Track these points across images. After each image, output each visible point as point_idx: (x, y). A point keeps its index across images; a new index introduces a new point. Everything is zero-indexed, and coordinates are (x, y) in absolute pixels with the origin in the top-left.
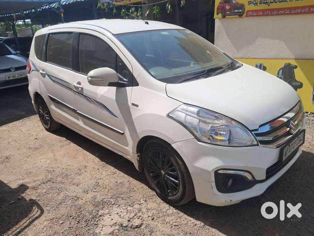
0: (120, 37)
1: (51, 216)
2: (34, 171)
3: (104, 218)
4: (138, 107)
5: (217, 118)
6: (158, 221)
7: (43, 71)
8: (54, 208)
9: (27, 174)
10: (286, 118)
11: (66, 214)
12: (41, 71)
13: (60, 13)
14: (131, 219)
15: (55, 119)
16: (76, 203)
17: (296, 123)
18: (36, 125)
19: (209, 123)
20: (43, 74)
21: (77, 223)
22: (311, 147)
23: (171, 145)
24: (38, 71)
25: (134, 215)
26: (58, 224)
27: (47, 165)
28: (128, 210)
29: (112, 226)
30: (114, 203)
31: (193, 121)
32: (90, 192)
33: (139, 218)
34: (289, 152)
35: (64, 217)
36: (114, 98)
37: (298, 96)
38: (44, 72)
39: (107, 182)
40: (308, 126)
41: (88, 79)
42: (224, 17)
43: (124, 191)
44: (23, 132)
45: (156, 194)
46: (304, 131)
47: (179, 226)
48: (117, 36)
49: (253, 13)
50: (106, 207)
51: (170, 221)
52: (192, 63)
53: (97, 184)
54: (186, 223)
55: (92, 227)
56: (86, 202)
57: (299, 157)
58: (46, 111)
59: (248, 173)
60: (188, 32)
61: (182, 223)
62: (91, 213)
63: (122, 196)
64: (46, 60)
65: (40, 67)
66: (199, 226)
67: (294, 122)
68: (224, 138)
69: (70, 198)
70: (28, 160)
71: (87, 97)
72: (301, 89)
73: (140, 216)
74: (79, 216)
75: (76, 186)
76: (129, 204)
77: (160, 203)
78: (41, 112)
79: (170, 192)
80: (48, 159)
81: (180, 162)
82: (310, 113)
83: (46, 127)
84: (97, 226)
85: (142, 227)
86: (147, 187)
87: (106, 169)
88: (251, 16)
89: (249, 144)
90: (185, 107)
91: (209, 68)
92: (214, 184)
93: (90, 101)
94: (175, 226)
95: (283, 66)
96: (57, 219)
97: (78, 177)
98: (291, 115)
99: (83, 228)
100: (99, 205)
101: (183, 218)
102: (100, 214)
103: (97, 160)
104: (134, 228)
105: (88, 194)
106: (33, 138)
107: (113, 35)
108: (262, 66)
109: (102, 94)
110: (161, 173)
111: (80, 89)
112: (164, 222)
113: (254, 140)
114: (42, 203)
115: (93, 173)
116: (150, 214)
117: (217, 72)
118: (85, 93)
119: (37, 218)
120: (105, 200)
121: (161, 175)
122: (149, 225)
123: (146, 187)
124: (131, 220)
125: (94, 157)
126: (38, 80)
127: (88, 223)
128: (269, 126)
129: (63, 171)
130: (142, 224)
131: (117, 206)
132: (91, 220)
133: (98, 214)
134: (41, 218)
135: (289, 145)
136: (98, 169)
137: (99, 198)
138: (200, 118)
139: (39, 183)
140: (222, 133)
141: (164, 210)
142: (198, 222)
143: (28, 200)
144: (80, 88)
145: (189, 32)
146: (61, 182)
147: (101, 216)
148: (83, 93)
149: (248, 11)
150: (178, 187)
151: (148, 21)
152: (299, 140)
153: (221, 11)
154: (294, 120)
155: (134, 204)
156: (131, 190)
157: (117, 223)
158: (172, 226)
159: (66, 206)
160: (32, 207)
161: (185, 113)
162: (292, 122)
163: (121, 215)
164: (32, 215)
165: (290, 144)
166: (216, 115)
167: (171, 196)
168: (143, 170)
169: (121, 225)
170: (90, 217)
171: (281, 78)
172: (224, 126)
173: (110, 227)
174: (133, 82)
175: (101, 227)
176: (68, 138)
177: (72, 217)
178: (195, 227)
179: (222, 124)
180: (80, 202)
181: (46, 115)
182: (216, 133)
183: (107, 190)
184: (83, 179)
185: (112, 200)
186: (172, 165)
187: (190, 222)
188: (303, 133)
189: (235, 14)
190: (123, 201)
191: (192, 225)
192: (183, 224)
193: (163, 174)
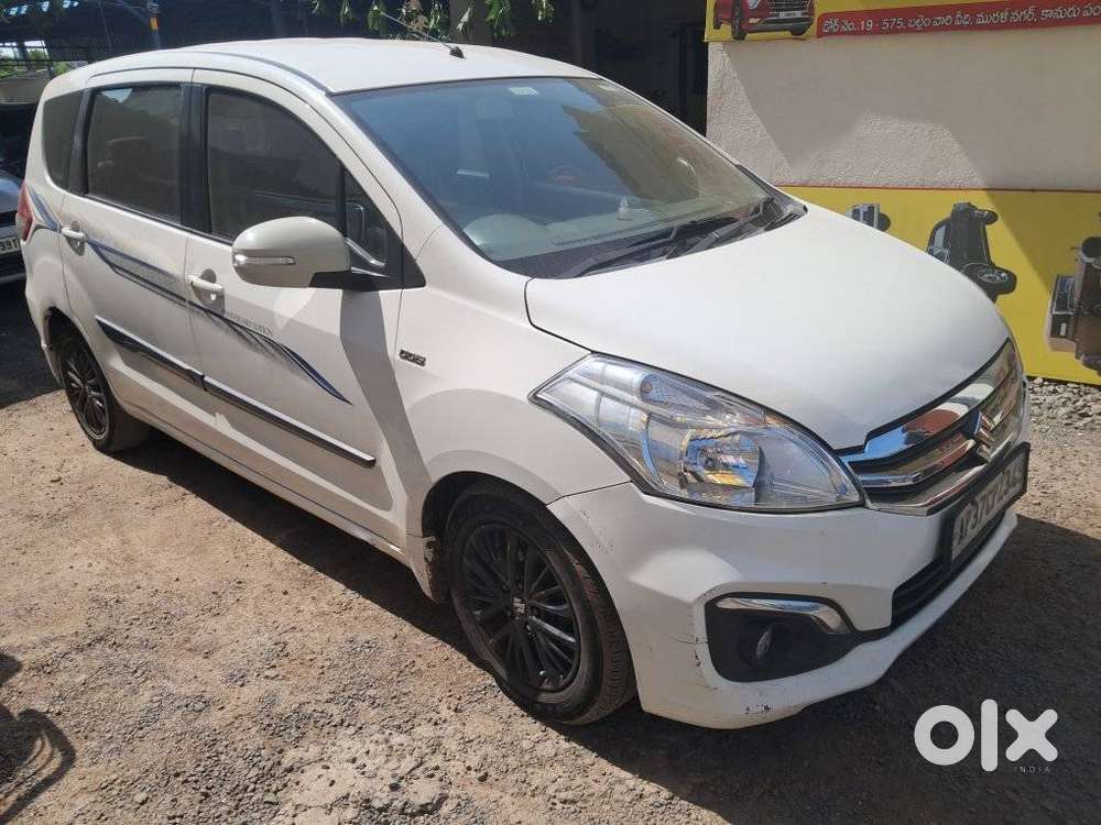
0: (354, 105)
1: (103, 772)
2: (44, 604)
3: (304, 778)
4: (422, 364)
5: (713, 406)
6: (502, 783)
7: (76, 228)
8: (112, 746)
9: (19, 617)
10: (964, 401)
11: (160, 766)
12: (67, 230)
13: (147, 15)
14: (402, 778)
15: (127, 407)
16: (200, 722)
17: (997, 419)
18: (59, 428)
19: (684, 426)
20: (76, 240)
21: (201, 802)
22: (1048, 502)
23: (549, 507)
24: (55, 228)
25: (414, 764)
26: (129, 806)
27: (96, 580)
28: (391, 747)
29: (331, 810)
30: (343, 721)
31: (625, 417)
32: (252, 678)
33: (432, 776)
34: (973, 527)
35: (152, 776)
36: (336, 330)
37: (1003, 320)
38: (80, 235)
39: (315, 640)
40: (1038, 428)
41: (234, 260)
42: (739, 36)
43: (378, 674)
44: (10, 455)
45: (495, 684)
46: (1025, 448)
47: (579, 804)
48: (343, 99)
49: (840, 23)
50: (311, 734)
51: (548, 783)
52: (624, 201)
53: (282, 649)
54: (603, 789)
55: (257, 815)
56: (236, 718)
57: (1007, 540)
58: (94, 376)
59: (826, 608)
60: (611, 87)
61: (591, 791)
62: (255, 760)
63: (371, 692)
64: (84, 190)
65: (64, 216)
66: (651, 800)
67: (991, 419)
68: (738, 481)
69: (177, 704)
70: (23, 560)
71: (238, 328)
72: (1012, 294)
73: (437, 768)
74: (207, 774)
75: (200, 658)
76: (396, 723)
77: (510, 717)
78: (74, 382)
79: (544, 677)
80: (100, 555)
81: (579, 568)
82: (1041, 381)
83: (98, 438)
84: (276, 808)
85: (445, 810)
86: (465, 658)
87: (315, 593)
88: (836, 34)
89: (832, 499)
90: (596, 365)
91: (686, 221)
92: (703, 650)
93: (251, 343)
94: (565, 802)
95: (946, 214)
96: (123, 787)
97: (212, 623)
98: (980, 391)
99: (225, 816)
100: (286, 726)
101: (593, 774)
102: (286, 763)
103: (282, 557)
104: (413, 815)
105: (245, 689)
106: (45, 478)
107: (330, 95)
108: (876, 215)
109: (291, 316)
110: (511, 608)
111: (213, 297)
112: (526, 790)
113: (850, 485)
114: (72, 724)
115: (266, 606)
116: (474, 761)
117: (715, 235)
118: (230, 310)
119: (48, 782)
120: (308, 709)
121: (513, 617)
122: (468, 800)
123: (459, 658)
124: (403, 783)
125: (271, 546)
126: (57, 263)
127: (240, 800)
128: (903, 431)
129: (155, 600)
130: (443, 798)
131: (352, 730)
132: (252, 786)
133: (279, 763)
134: (64, 781)
135: (974, 504)
136: (285, 593)
137: (286, 703)
138: (652, 408)
139: (62, 647)
140: (730, 459)
141: (526, 744)
142: (649, 788)
143: (15, 712)
144: (213, 293)
145: (613, 90)
146: (146, 645)
147: (290, 770)
148: (223, 311)
149: (826, 16)
150: (576, 659)
151: (464, 48)
152: (1008, 483)
153: (728, 17)
154: (989, 409)
155: (416, 721)
156: (405, 669)
157: (350, 798)
158: (554, 804)
159: (160, 736)
160: (31, 740)
161: (594, 389)
162: (982, 417)
163: (365, 766)
164: (31, 772)
165: (978, 499)
166: (710, 395)
167: (547, 691)
168: (449, 597)
169: (366, 804)
170: (249, 776)
171: (940, 257)
172: (737, 437)
173: (323, 811)
174: (405, 273)
175: (291, 813)
176: (177, 478)
177: (181, 779)
178: (639, 806)
179: (732, 430)
180: (214, 719)
181: (93, 393)
182: (710, 459)
183: (315, 672)
184: (230, 629)
185: (333, 709)
186: (550, 580)
187: (618, 787)
188: (1021, 456)
189: (780, 25)
190: (373, 712)
191: (628, 799)
192: (593, 794)
193: (519, 610)
